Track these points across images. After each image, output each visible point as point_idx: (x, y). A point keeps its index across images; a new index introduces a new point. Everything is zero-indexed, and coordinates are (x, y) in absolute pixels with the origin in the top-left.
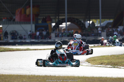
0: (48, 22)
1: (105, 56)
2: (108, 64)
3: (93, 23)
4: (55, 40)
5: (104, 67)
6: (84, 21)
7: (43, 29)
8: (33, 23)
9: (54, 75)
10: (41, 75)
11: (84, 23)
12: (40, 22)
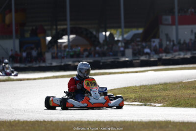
0: (41, 36)
1: (131, 87)
2: (135, 100)
3: (111, 35)
4: (51, 64)
5: (129, 105)
6: (96, 33)
7: (33, 46)
8: (17, 37)
9: (50, 120)
10: (29, 120)
11: (97, 36)
12: (27, 35)
